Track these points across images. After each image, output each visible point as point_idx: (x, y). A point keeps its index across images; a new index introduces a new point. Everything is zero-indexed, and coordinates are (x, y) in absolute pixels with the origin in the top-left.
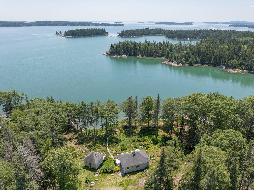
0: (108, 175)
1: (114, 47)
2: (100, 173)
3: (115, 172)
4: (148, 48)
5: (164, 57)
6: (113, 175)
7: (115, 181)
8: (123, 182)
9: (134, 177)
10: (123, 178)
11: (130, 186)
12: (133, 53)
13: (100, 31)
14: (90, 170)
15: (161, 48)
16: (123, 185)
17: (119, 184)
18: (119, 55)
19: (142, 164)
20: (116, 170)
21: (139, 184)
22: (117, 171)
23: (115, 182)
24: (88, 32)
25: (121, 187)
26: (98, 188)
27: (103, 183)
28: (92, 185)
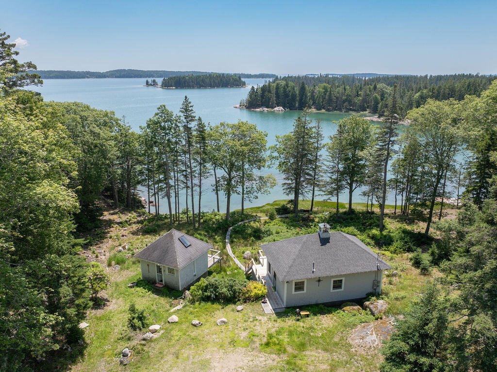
0: (220, 307)
1: (257, 92)
2: (192, 302)
3: (247, 300)
4: (330, 93)
5: (367, 112)
6: (239, 308)
7: (248, 331)
8: (281, 337)
9: (327, 321)
10: (279, 320)
11: (313, 353)
12: (297, 105)
13: (230, 79)
14: (157, 291)
15: (359, 93)
16: (278, 347)
17: (265, 340)
18: (267, 107)
19: (358, 273)
20: (253, 294)
21: (351, 346)
22: (258, 298)
23: (244, 334)
24: (207, 80)
25: (271, 353)
26: (173, 350)
27: (195, 333)
28: (149, 335)
